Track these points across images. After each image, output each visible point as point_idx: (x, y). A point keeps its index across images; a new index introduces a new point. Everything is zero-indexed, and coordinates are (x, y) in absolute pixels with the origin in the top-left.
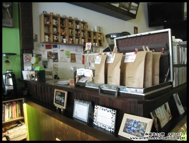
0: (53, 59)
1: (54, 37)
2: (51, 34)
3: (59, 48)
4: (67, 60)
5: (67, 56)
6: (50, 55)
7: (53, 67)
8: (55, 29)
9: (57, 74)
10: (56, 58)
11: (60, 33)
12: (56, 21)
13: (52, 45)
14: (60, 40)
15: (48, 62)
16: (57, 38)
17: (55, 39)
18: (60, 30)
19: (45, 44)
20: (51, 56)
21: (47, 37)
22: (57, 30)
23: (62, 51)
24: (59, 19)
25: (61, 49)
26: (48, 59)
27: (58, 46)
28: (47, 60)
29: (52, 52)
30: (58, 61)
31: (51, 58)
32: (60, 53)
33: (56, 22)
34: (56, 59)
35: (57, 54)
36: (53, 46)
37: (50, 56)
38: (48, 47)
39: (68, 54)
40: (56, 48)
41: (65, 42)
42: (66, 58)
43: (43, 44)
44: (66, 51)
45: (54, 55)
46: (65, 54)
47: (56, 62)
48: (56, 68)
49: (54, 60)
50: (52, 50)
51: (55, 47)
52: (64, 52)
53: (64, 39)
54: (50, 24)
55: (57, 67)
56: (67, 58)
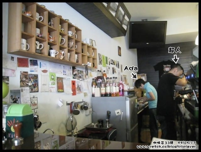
0: (30, 86)
1: (37, 44)
3: (40, 67)
4: (52, 89)
5: (52, 81)
6: (24, 79)
7: (29, 103)
8: (38, 31)
10: (35, 85)
12: (40, 17)
13: (30, 59)
14: (46, 52)
15: (21, 93)
16: (41, 46)
17: (38, 48)
18: (45, 33)
19: (16, 57)
20: (27, 81)
22: (41, 33)
23: (45, 71)
24: (46, 13)
25: (43, 69)
26: (21, 86)
27: (39, 63)
28: (20, 89)
29: (29, 73)
30: (38, 92)
31: (27, 85)
32: (41, 75)
33: (40, 19)
34: (35, 87)
35: (36, 77)
36: (31, 60)
37: (25, 81)
38: (22, 63)
39: (53, 78)
40: (36, 67)
41: (53, 55)
42: (51, 86)
44: (50, 73)
45: (33, 78)
46: (49, 78)
47: (35, 92)
48: (35, 104)
49: (32, 90)
50: (30, 69)
51: (34, 63)
52: (48, 73)
53: (52, 51)
55: (36, 102)
56: (52, 84)
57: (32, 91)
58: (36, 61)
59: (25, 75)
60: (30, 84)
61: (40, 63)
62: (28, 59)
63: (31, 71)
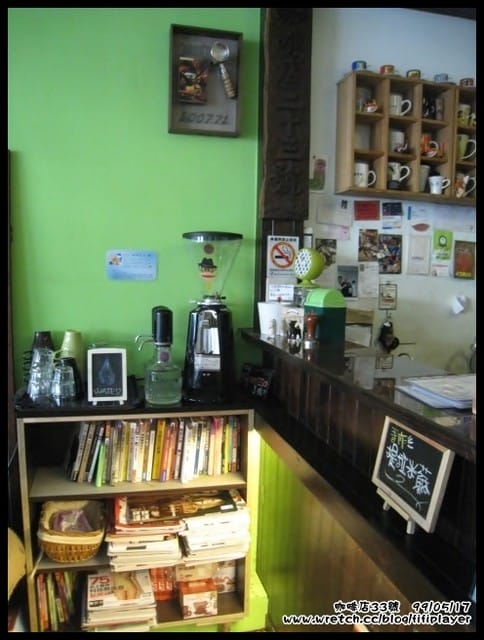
0: (381, 260)
1: (391, 169)
2: (382, 155)
3: (409, 218)
4: (439, 271)
5: (440, 251)
6: (368, 245)
7: (376, 293)
8: (399, 137)
9: (391, 323)
10: (394, 258)
11: (418, 153)
12: (403, 103)
13: (382, 201)
14: (415, 184)
15: (360, 273)
16: (403, 172)
17: (396, 176)
18: (417, 139)
19: (351, 200)
20: (374, 248)
21: (363, 168)
22: (407, 139)
23: (421, 227)
24: (418, 90)
25: (416, 221)
26: (360, 260)
27: (405, 208)
28: (358, 264)
29: (381, 231)
30: (399, 272)
31: (374, 258)
32: (411, 236)
33: (405, 107)
34: (392, 263)
35: (398, 239)
36: (385, 205)
37: (369, 249)
38: (365, 211)
39: (443, 241)
40: (397, 218)
41: (435, 190)
42: (435, 262)
43: (345, 198)
44: (436, 231)
45: (388, 243)
46: (431, 244)
47: (392, 273)
48: (389, 299)
49: (385, 267)
50: (381, 225)
51: (394, 210)
52: (430, 232)
53: (434, 180)
54: (378, 114)
55: (393, 295)
56: (438, 257)
57: (384, 271)
58: (400, 205)
59: (370, 237)
60: (379, 256)
61: (410, 209)
62: (378, 202)
63: (384, 228)
